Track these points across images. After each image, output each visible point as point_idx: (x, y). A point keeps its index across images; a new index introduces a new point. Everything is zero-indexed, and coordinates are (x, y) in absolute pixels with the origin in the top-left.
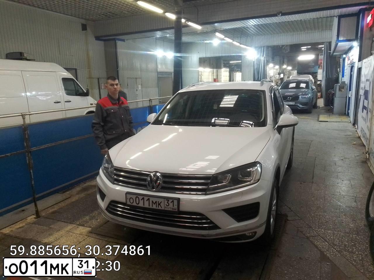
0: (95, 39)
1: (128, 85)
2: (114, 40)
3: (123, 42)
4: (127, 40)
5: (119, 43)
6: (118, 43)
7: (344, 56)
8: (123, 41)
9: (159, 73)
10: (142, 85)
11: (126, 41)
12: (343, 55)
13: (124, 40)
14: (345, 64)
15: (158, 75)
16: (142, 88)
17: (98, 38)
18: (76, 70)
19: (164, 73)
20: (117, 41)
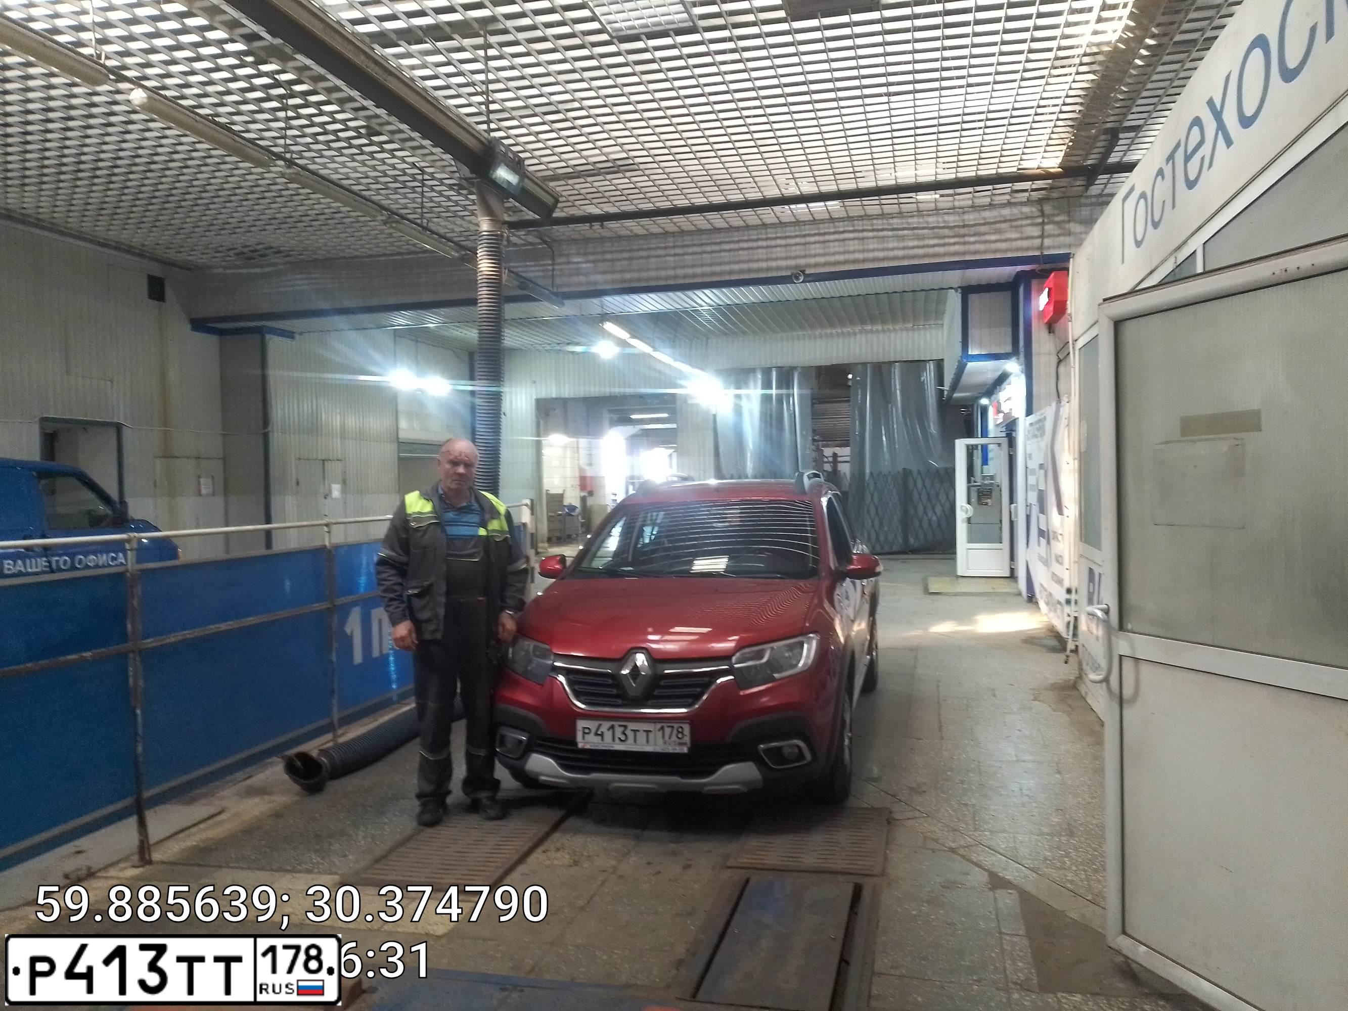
0: (189, 326)
1: (298, 483)
2: (260, 332)
3: (289, 341)
4: (301, 334)
5: (274, 343)
6: (271, 343)
7: (984, 401)
8: (288, 337)
9: (402, 445)
10: (344, 482)
11: (297, 336)
12: (980, 398)
13: (290, 335)
14: (987, 426)
15: (399, 453)
16: (344, 491)
17: (199, 325)
18: (118, 427)
19: (415, 446)
20: (268, 337)
